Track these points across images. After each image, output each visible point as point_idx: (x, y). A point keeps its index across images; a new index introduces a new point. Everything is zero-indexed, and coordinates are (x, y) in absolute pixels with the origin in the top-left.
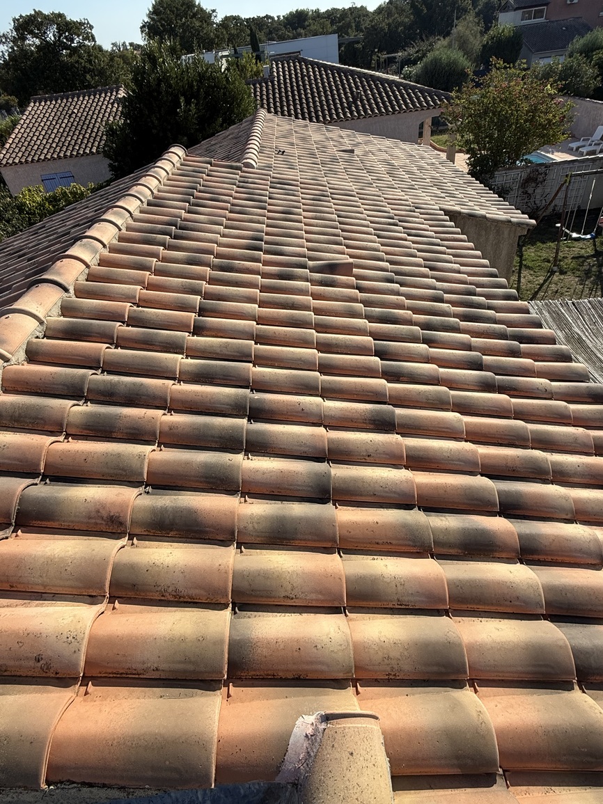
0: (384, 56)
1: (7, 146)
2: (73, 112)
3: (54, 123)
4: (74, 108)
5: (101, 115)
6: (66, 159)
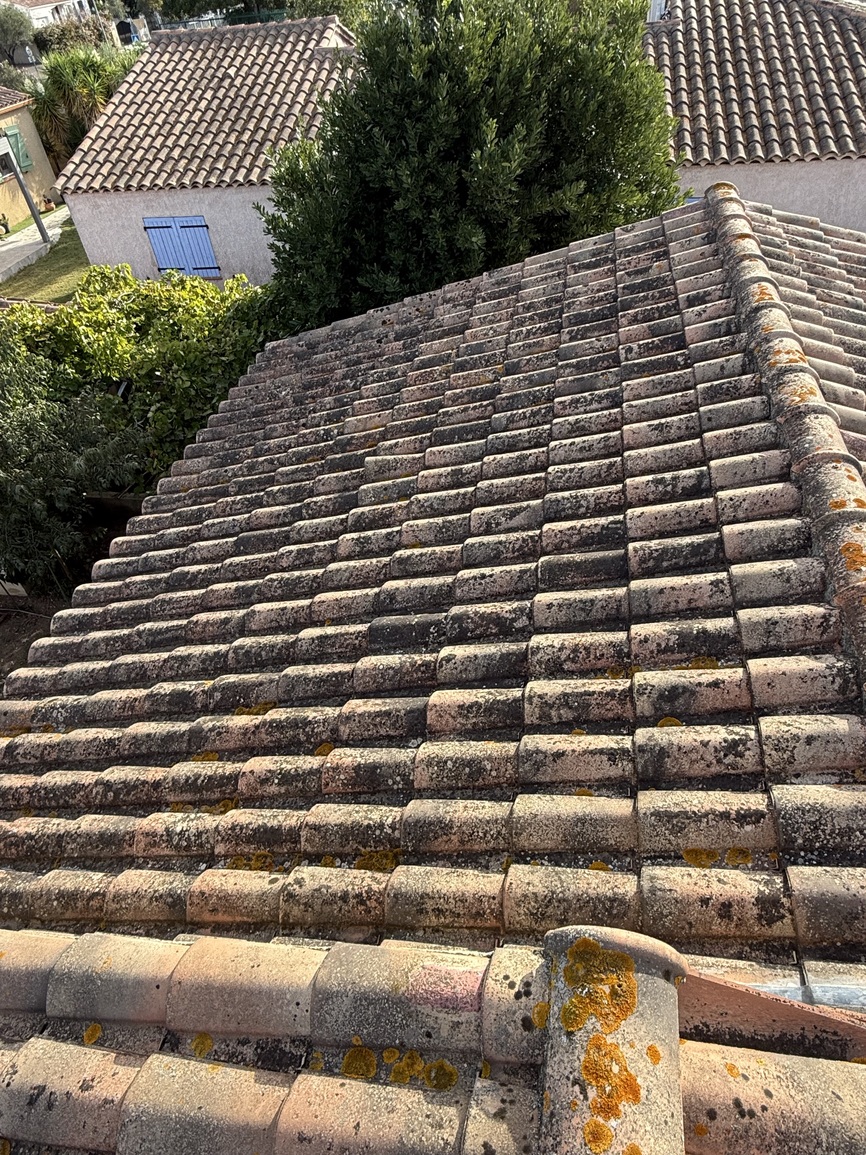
2: (226, 75)
6: (195, 190)
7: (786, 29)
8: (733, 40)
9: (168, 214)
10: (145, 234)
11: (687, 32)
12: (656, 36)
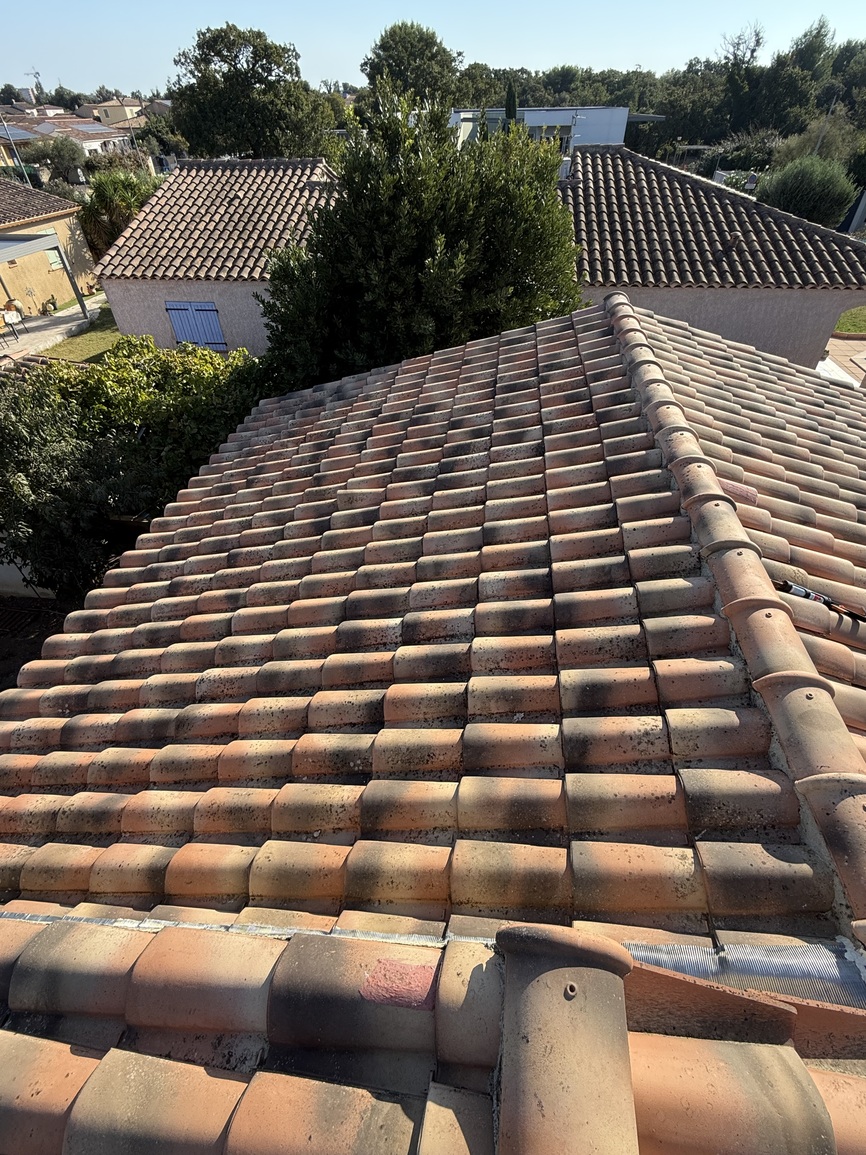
1: (120, 241)
2: (236, 197)
3: (203, 211)
4: (240, 189)
5: (279, 209)
6: (208, 282)
7: (657, 192)
8: (619, 197)
9: (185, 299)
10: (166, 314)
11: (586, 189)
12: (564, 191)
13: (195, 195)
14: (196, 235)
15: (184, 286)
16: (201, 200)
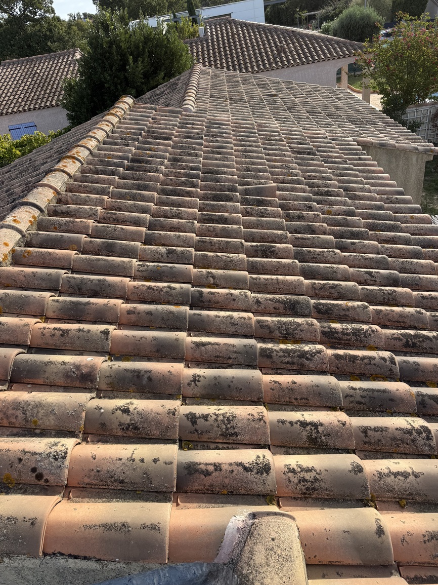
0: (305, 14)
2: (36, 73)
3: (20, 82)
5: (60, 74)
6: (30, 112)
7: (247, 34)
8: (228, 40)
9: (19, 123)
10: (9, 132)
11: (212, 39)
12: (201, 42)
13: (14, 76)
14: (19, 92)
15: (17, 116)
16: (18, 78)
